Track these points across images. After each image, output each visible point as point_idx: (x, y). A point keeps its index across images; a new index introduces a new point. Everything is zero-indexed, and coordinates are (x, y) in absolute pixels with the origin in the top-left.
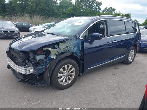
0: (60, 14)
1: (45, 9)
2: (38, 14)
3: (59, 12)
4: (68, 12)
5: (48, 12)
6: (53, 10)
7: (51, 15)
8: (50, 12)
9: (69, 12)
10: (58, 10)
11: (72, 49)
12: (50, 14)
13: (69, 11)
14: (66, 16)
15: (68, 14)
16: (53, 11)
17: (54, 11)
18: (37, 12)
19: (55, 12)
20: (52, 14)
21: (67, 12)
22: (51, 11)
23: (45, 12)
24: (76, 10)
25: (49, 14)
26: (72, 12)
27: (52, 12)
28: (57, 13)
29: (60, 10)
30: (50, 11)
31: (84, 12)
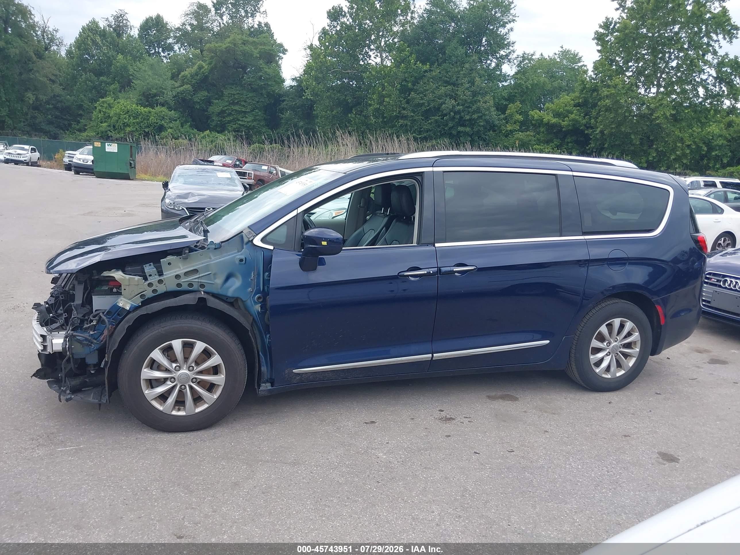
0: (509, 127)
1: (438, 109)
2: (406, 132)
3: (507, 120)
4: (554, 117)
5: (453, 118)
6: (478, 110)
7: (466, 134)
8: (462, 123)
9: (554, 120)
10: (502, 109)
11: (219, 281)
12: (460, 129)
13: (557, 115)
14: (541, 137)
15: (550, 127)
16: (475, 116)
17: (480, 117)
18: (401, 122)
19: (487, 121)
20: (468, 129)
21: (548, 118)
22: (468, 117)
23: (436, 121)
24: (595, 105)
25: (454, 132)
26: (573, 120)
27: (470, 120)
28: (497, 122)
29: (512, 108)
30: (461, 118)
31: (641, 116)
